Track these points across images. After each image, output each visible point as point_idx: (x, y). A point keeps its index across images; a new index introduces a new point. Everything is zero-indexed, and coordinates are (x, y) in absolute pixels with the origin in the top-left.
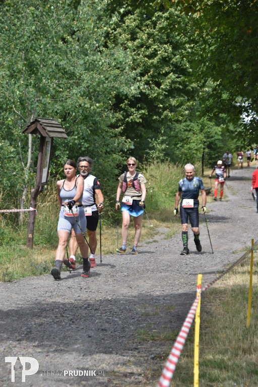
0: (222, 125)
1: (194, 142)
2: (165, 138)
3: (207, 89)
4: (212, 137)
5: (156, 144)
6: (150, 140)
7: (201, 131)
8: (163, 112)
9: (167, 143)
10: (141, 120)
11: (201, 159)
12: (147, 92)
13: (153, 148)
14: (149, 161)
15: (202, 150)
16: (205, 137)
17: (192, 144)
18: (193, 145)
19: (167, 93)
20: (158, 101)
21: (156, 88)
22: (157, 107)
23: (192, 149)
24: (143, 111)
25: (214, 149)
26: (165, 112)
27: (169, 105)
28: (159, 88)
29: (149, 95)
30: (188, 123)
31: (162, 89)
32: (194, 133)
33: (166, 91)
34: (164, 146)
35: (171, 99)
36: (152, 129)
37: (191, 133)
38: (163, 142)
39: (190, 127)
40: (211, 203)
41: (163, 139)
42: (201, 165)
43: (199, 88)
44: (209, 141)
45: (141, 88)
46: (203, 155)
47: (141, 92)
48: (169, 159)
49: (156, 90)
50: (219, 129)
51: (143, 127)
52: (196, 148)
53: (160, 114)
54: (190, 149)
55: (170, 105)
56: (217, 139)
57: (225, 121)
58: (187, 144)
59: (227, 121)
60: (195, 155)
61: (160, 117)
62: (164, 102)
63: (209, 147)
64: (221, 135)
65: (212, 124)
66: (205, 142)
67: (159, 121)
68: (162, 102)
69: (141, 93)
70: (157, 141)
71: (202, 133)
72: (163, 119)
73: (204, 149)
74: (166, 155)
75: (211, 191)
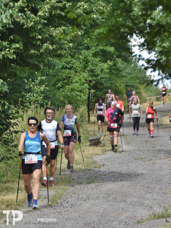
0: (109, 61)
1: (76, 82)
2: (44, 78)
3: (95, 16)
4: (98, 75)
5: (33, 85)
6: (26, 81)
7: (85, 69)
8: (42, 45)
9: (46, 84)
10: (15, 56)
11: (86, 102)
12: (22, 21)
13: (30, 90)
14: (26, 106)
15: (87, 90)
16: (89, 75)
17: (75, 84)
18: (75, 86)
19: (46, 22)
20: (36, 32)
21: (33, 15)
22: (34, 38)
23: (76, 90)
24: (18, 46)
25: (101, 90)
26: (45, 45)
27: (49, 35)
28: (36, 15)
29: (23, 24)
30: (69, 59)
31: (40, 16)
32: (76, 72)
33: (44, 19)
34: (42, 88)
35: (51, 29)
36: (29, 67)
37: (72, 71)
38: (41, 83)
39: (70, 64)
40: (101, 155)
41: (41, 79)
42: (87, 110)
43: (84, 14)
44: (94, 80)
45: (15, 16)
46: (89, 98)
47: (15, 21)
48: (49, 103)
49: (33, 18)
50: (105, 66)
51: (18, 64)
52: (80, 89)
53: (38, 47)
54: (72, 90)
55: (51, 36)
56: (103, 78)
57: (113, 57)
58: (68, 85)
59: (115, 56)
60: (78, 98)
61: (39, 51)
62: (43, 32)
63: (95, 87)
64: (108, 73)
65: (97, 60)
66: (90, 81)
67: (38, 56)
68: (41, 32)
69: (15, 23)
70: (34, 82)
71: (86, 71)
72: (42, 54)
73: (89, 89)
74: (46, 97)
75: (100, 140)
